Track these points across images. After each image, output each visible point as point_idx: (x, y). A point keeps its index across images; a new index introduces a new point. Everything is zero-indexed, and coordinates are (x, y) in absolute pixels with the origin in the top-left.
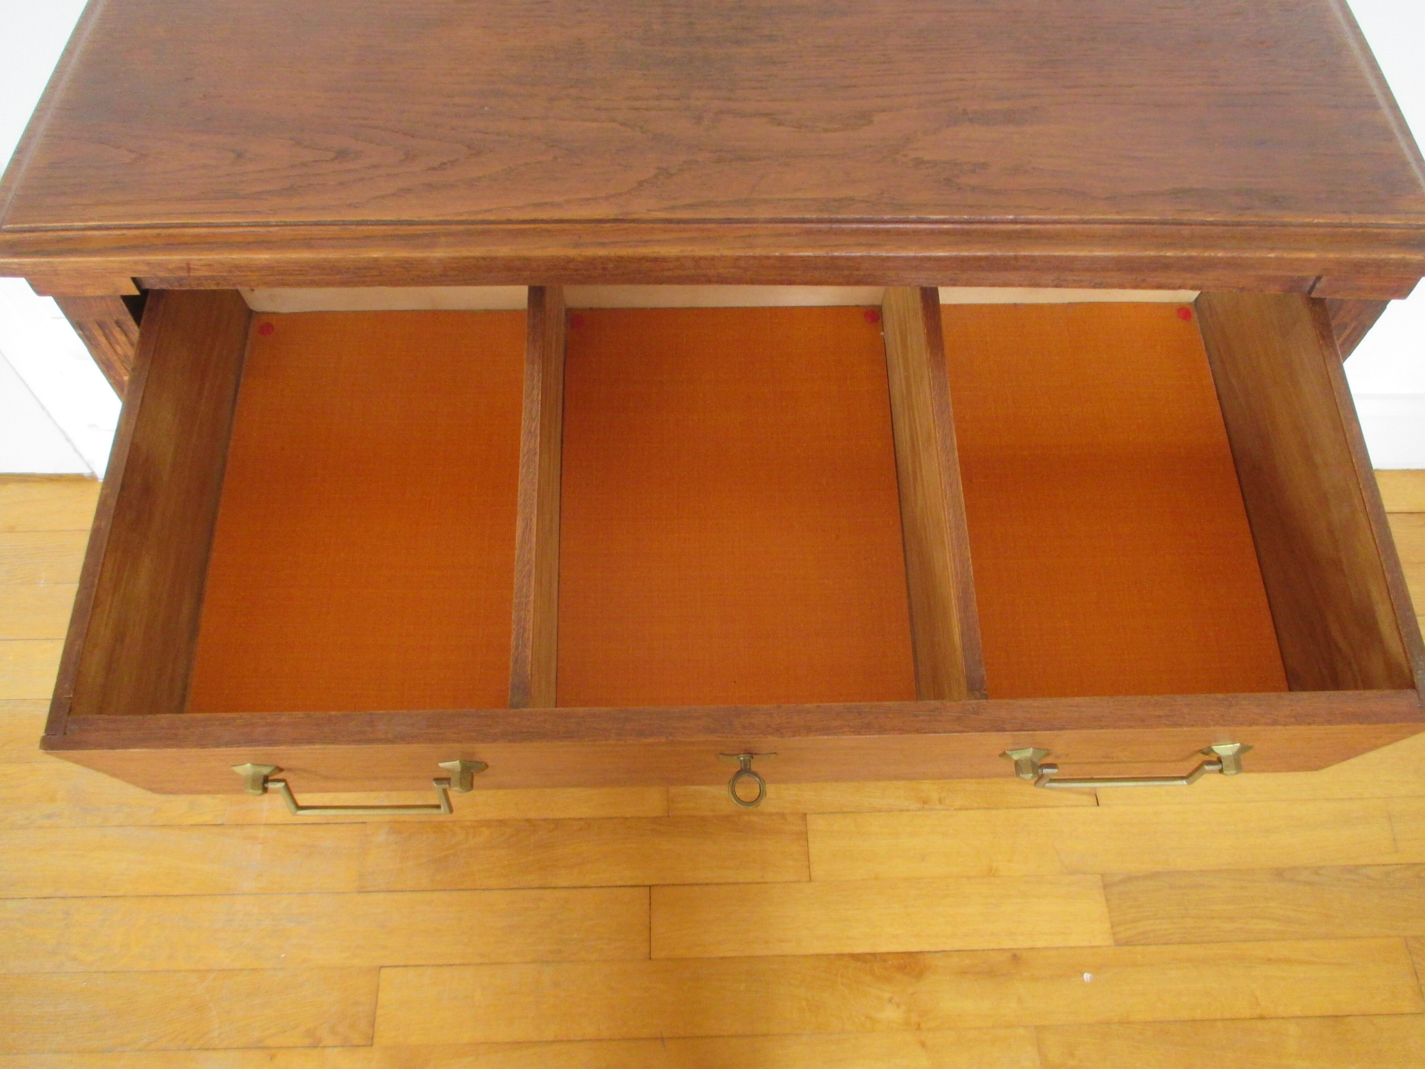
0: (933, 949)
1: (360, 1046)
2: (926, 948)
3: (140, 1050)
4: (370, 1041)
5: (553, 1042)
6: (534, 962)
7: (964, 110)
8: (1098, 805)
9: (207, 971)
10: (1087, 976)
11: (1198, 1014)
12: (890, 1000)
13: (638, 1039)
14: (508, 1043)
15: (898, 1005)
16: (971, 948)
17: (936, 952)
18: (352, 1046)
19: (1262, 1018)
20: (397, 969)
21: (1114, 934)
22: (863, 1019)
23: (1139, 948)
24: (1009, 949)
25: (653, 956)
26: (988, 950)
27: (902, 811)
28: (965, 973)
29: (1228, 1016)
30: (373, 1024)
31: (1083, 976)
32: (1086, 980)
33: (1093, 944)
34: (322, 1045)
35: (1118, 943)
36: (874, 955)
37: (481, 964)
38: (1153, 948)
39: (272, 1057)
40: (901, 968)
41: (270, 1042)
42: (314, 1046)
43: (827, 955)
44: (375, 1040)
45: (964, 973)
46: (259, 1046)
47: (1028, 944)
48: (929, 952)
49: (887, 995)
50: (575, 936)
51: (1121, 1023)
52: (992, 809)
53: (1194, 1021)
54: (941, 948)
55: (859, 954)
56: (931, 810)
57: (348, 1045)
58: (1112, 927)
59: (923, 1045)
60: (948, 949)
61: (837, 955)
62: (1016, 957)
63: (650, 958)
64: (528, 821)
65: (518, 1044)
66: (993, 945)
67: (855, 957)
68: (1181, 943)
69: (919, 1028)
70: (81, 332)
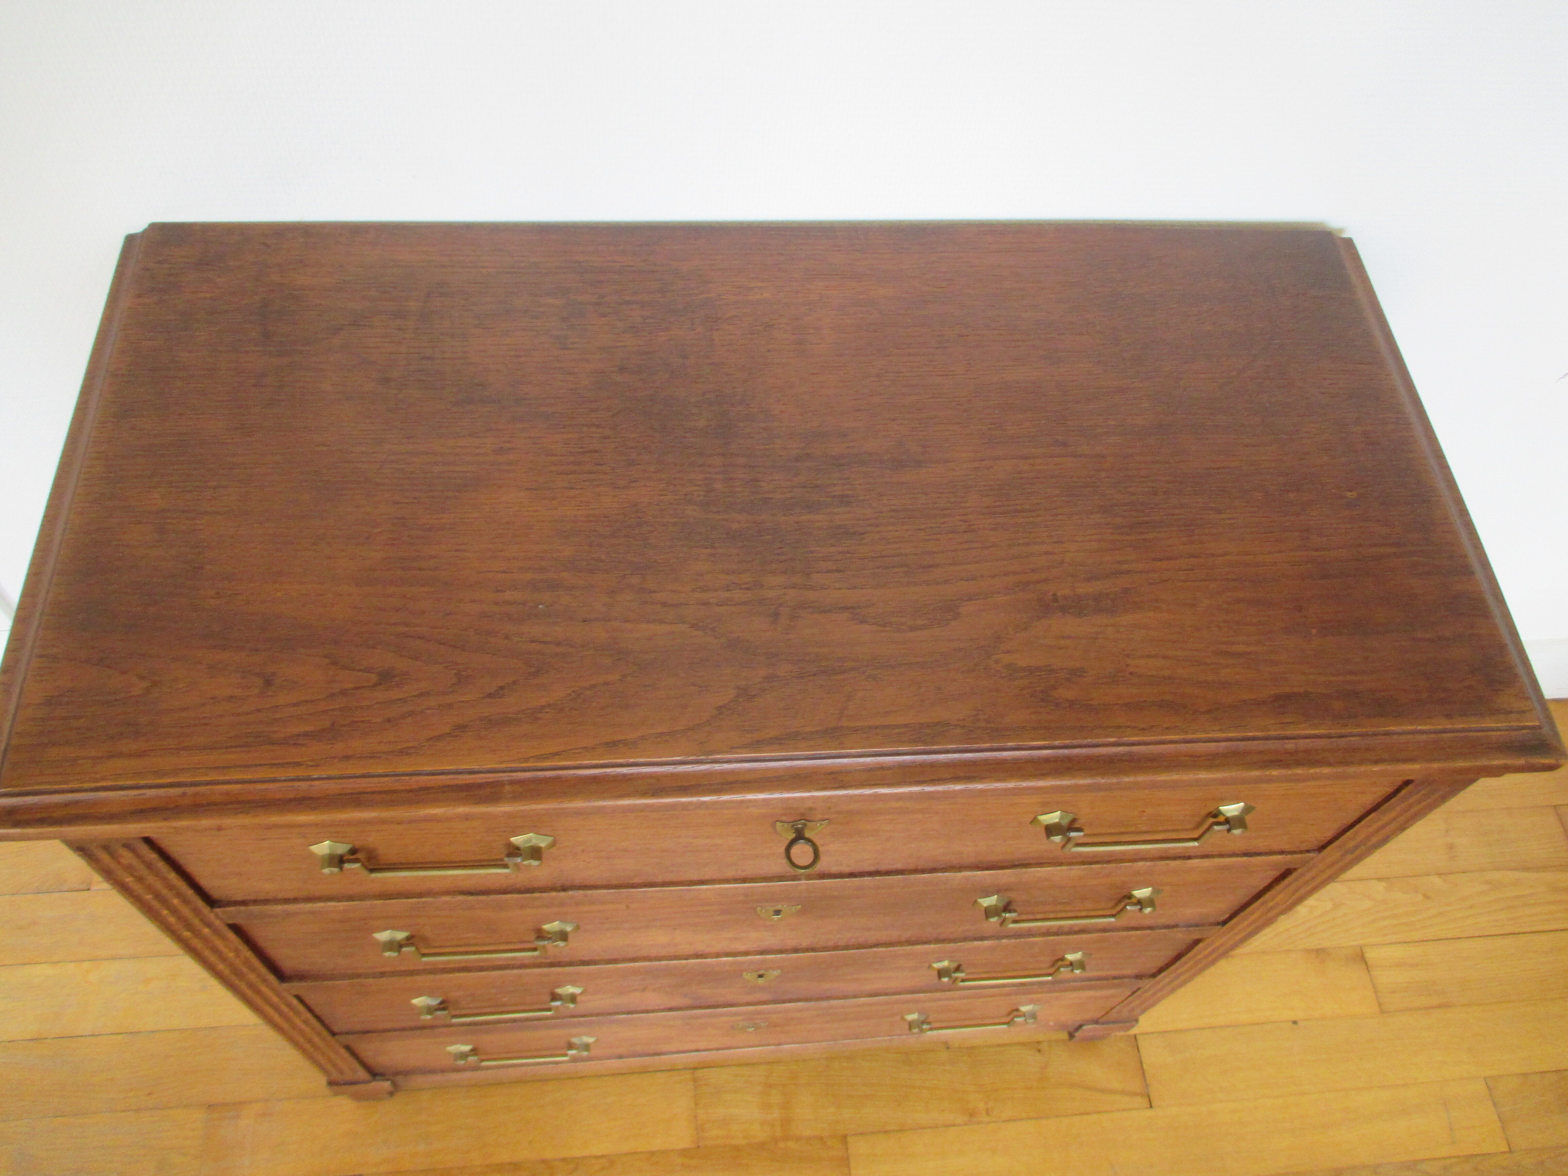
7: (1054, 595)
8: (1151, 1107)
27: (947, 1126)
52: (1042, 1118)
56: (979, 1123)
64: (544, 1161)
70: (81, 853)
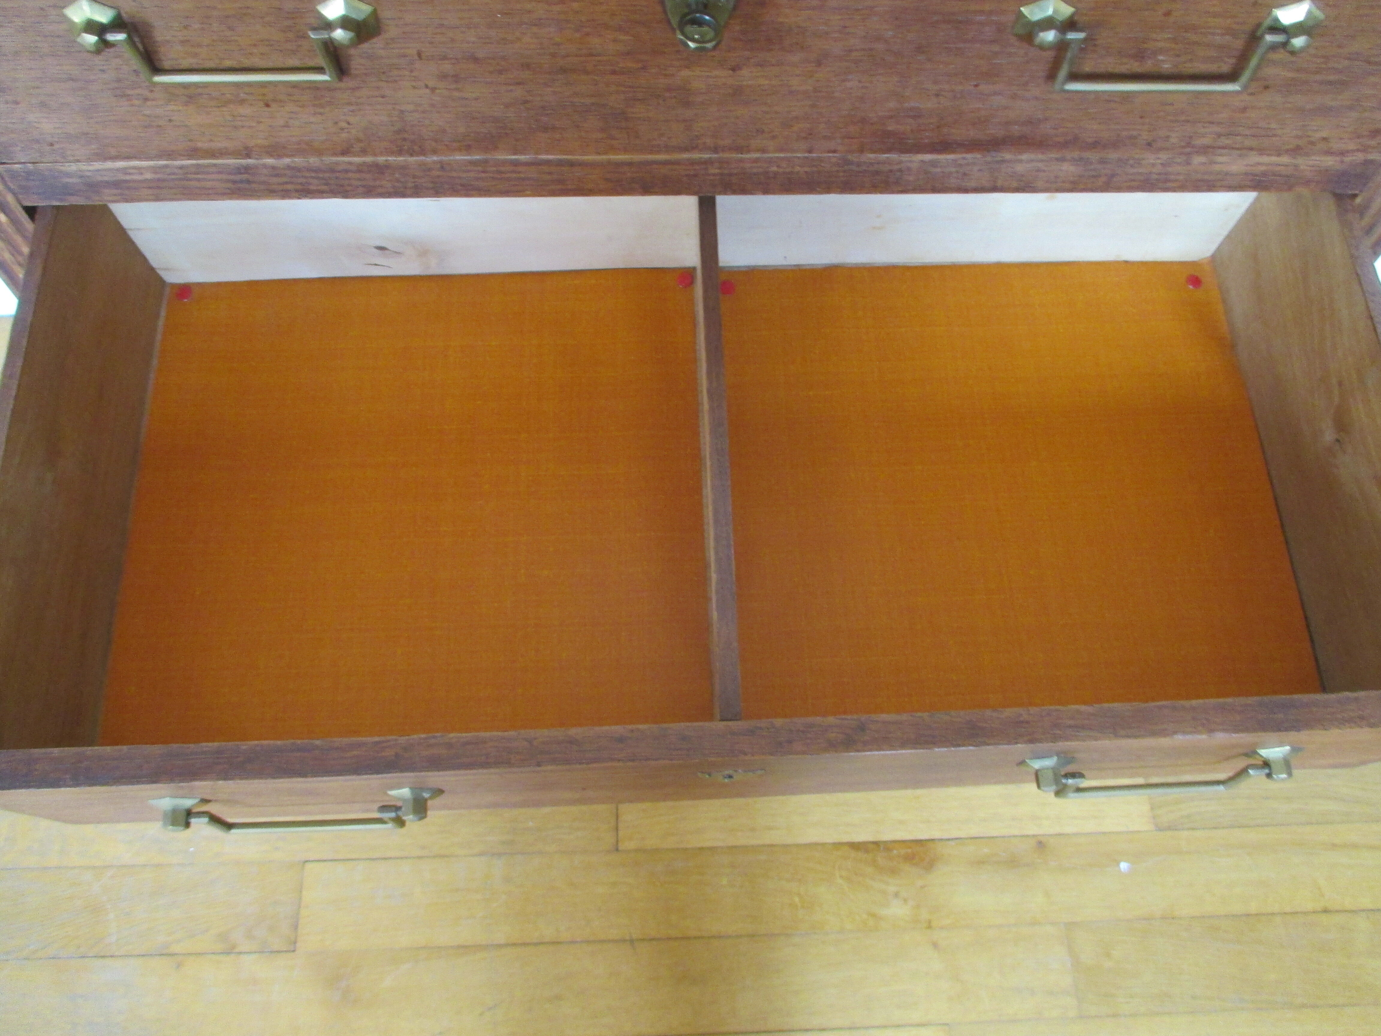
0: (946, 836)
1: (282, 952)
2: (936, 834)
3: (27, 959)
4: (292, 946)
5: (507, 945)
6: (481, 854)
9: (105, 867)
10: (1124, 866)
11: (1253, 907)
12: (896, 895)
13: (602, 941)
14: (452, 947)
15: (905, 900)
16: (990, 835)
17: (949, 840)
18: (271, 952)
19: (1326, 911)
20: (325, 863)
21: (1154, 817)
22: (865, 916)
23: (1185, 834)
24: (1034, 836)
25: (620, 848)
26: (1009, 837)
28: (983, 863)
29: (1288, 909)
30: (295, 927)
31: (1118, 864)
32: (1122, 870)
33: (1131, 829)
34: (237, 950)
35: (1160, 829)
36: (876, 843)
37: (420, 858)
38: (1198, 833)
39: (179, 966)
40: (910, 859)
41: (176, 948)
42: (228, 952)
43: (823, 845)
44: (298, 945)
45: (980, 862)
46: (164, 954)
47: (1057, 829)
48: (941, 840)
49: (892, 889)
50: (531, 824)
51: (1163, 918)
53: (1248, 915)
54: (955, 834)
55: (859, 843)
57: (266, 951)
58: (1152, 809)
59: (935, 945)
60: (962, 836)
61: (834, 844)
62: (1041, 845)
63: (617, 850)
65: (464, 949)
66: (1016, 832)
67: (855, 846)
68: (1232, 827)
69: (929, 927)
